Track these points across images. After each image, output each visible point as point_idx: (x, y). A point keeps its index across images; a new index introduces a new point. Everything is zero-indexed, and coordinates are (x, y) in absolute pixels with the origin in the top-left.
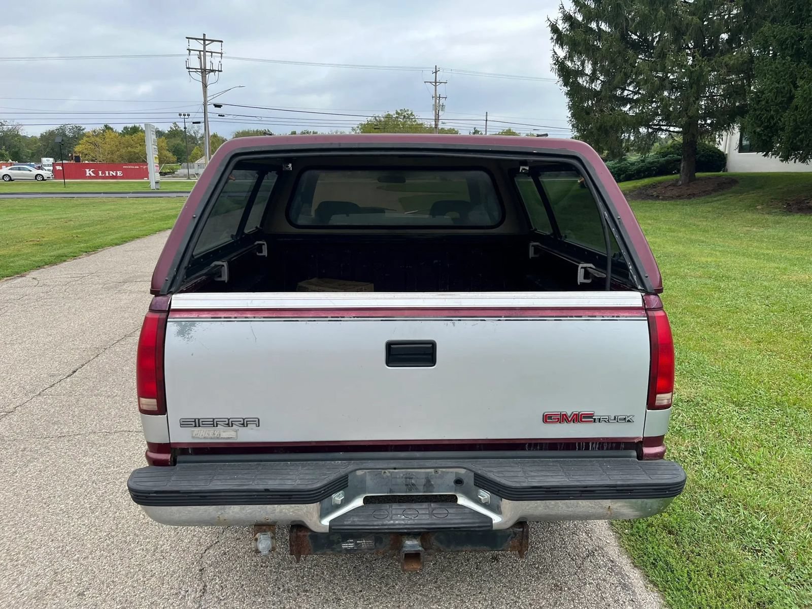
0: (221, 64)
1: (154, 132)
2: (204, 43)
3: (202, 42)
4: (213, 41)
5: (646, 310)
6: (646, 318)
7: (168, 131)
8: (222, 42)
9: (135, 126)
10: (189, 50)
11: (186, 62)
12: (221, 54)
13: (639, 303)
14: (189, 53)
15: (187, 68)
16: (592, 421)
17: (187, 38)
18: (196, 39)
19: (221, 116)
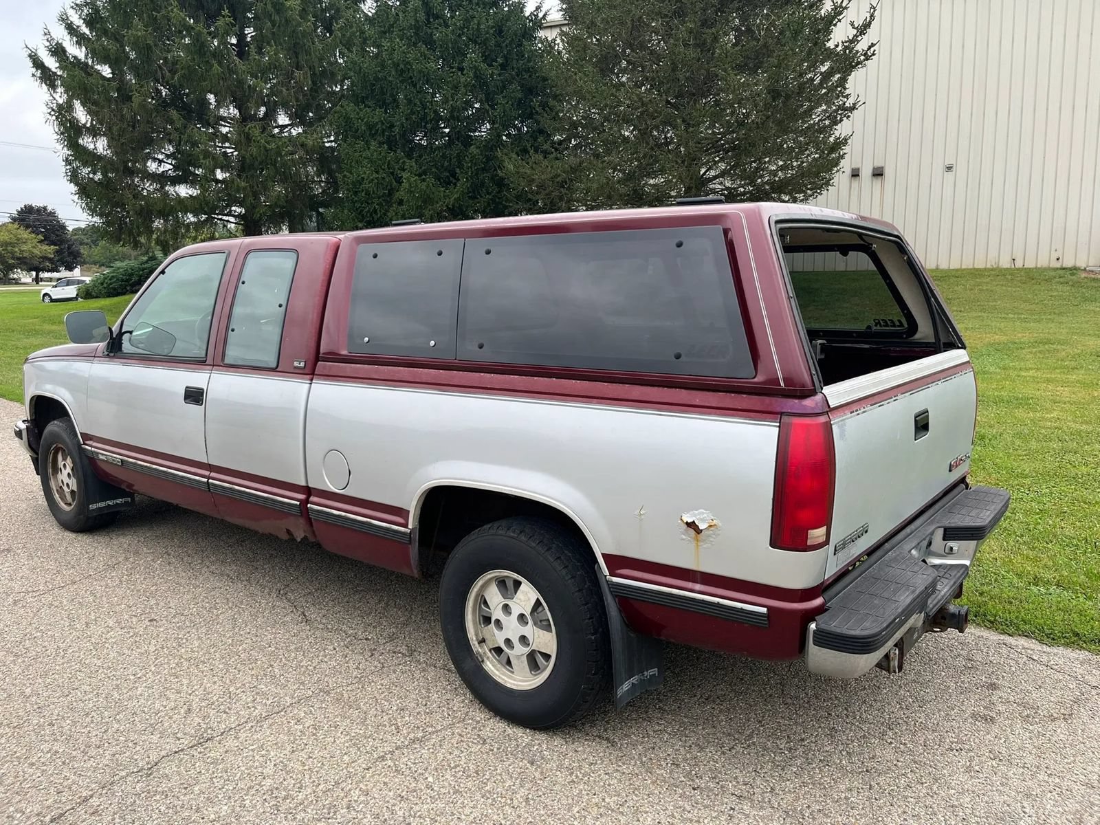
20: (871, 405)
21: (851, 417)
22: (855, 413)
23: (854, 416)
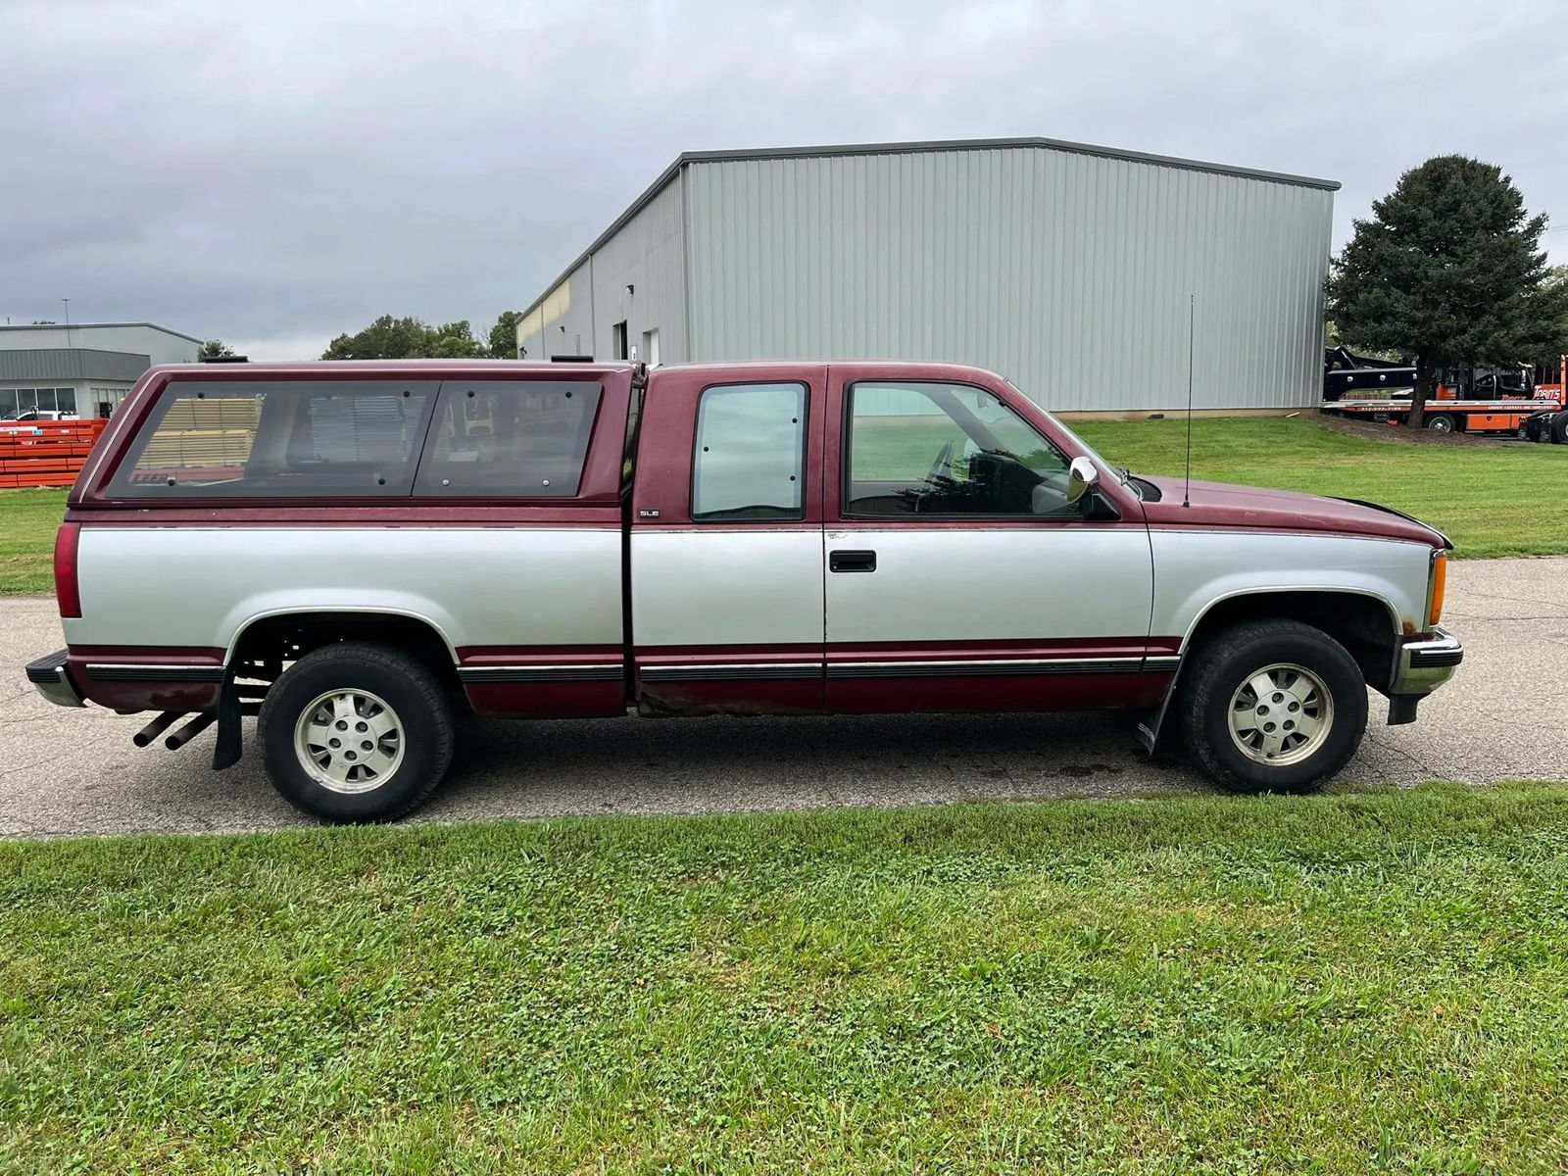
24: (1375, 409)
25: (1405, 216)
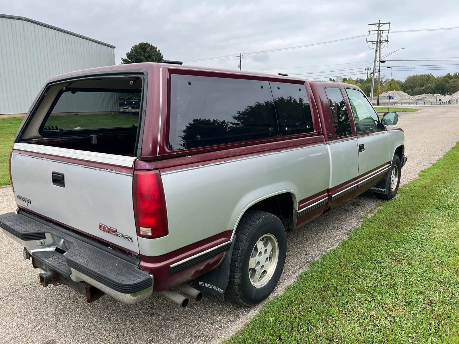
0: (388, 37)
1: (341, 80)
2: (379, 26)
3: (378, 25)
4: (385, 23)
5: (134, 170)
6: (132, 175)
7: (366, 79)
8: (390, 23)
9: (345, 78)
10: (370, 31)
11: (367, 38)
12: (389, 30)
13: (130, 165)
14: (369, 33)
15: (367, 42)
16: (115, 235)
17: (369, 24)
18: (374, 24)
19: (389, 67)
20: (29, 155)
21: (18, 155)
22: (21, 154)
23: (20, 155)
24: (129, 112)
25: (137, 58)
